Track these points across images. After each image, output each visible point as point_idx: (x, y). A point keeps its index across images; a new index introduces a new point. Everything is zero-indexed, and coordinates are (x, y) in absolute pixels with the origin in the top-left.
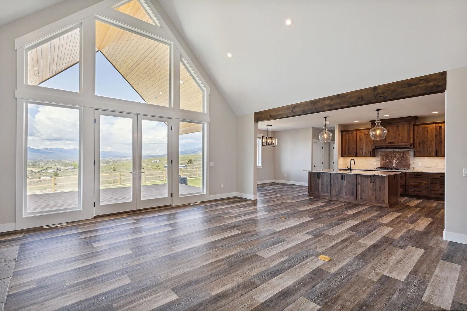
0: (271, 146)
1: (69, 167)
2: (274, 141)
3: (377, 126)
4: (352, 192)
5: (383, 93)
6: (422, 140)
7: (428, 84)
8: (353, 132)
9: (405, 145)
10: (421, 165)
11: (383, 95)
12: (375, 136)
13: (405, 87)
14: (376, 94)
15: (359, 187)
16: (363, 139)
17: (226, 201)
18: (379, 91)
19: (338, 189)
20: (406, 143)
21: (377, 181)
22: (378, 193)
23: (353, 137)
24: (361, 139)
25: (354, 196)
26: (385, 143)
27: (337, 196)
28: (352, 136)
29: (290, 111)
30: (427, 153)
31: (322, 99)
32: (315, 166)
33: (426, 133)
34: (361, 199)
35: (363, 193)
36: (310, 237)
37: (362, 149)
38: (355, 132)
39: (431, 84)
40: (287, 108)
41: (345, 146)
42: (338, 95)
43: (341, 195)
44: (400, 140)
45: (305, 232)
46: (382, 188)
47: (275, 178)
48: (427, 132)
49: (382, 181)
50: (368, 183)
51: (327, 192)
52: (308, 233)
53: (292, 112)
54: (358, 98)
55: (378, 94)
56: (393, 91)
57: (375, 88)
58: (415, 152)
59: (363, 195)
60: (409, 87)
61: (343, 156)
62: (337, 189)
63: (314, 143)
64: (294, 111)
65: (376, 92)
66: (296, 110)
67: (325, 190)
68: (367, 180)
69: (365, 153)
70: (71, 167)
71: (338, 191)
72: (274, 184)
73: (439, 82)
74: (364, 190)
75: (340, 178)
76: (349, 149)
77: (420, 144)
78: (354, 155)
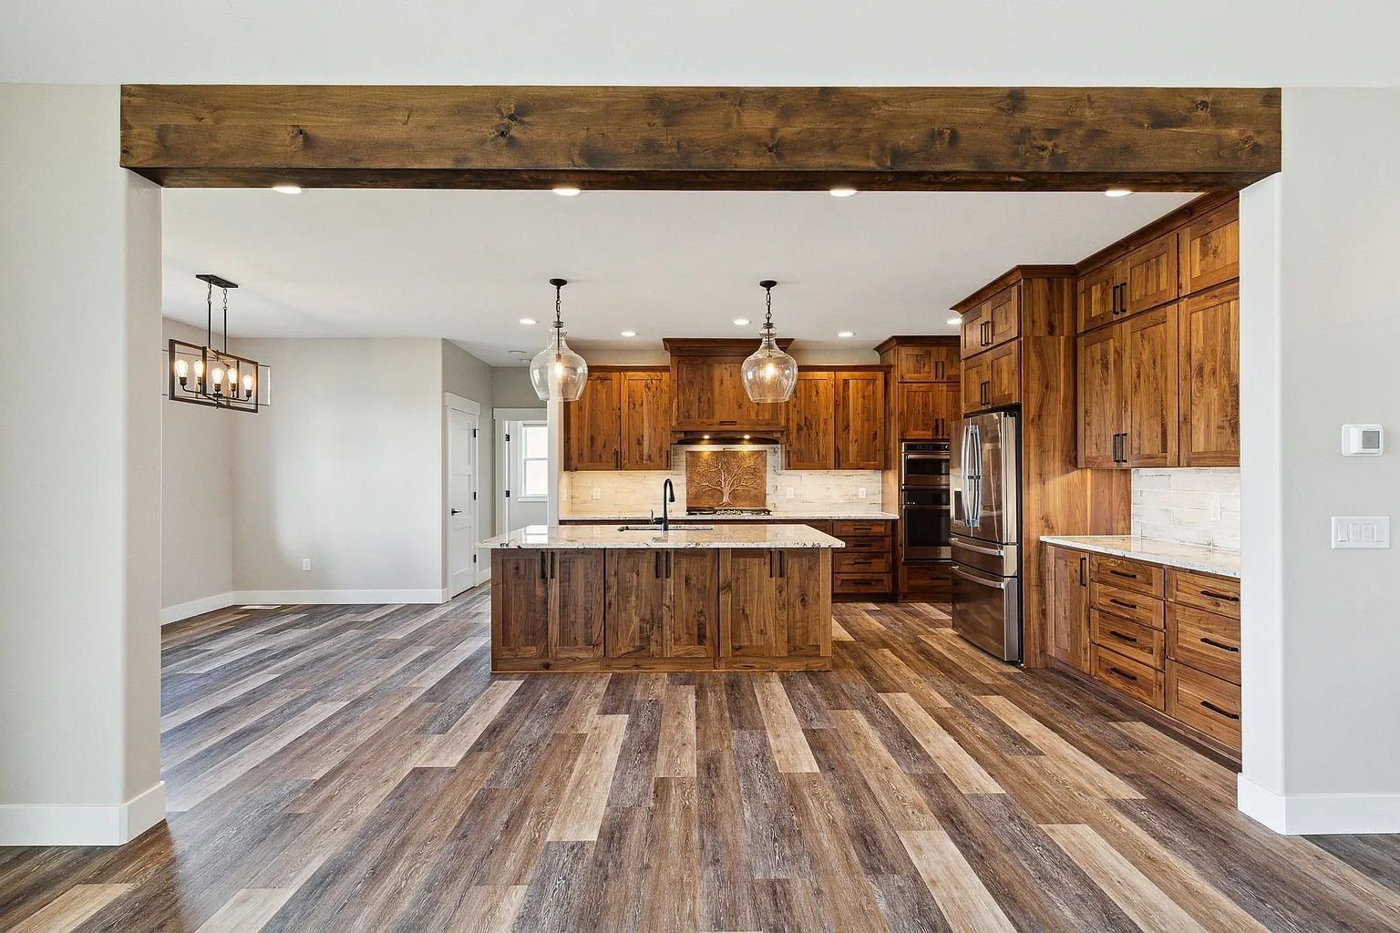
0: (228, 407)
3: (765, 348)
4: (701, 626)
5: (1051, 133)
6: (806, 418)
7: (1223, 132)
8: (608, 375)
9: (766, 432)
10: (792, 497)
11: (1050, 144)
12: (758, 384)
13: (1140, 125)
14: (1022, 131)
15: (726, 599)
16: (642, 404)
18: (1034, 117)
19: (643, 620)
20: (769, 424)
21: (793, 568)
22: (798, 617)
23: (609, 395)
24: (634, 405)
25: (707, 642)
26: (712, 421)
27: (636, 655)
28: (605, 390)
29: (486, 131)
30: (816, 459)
31: (722, 93)
32: (453, 512)
33: (814, 398)
34: (737, 653)
35: (743, 625)
37: (638, 440)
38: (615, 375)
39: (1233, 133)
40: (462, 102)
41: (581, 429)
42: (826, 92)
43: (654, 648)
44: (753, 417)
46: (810, 598)
47: (237, 585)
48: (818, 393)
49: (810, 568)
50: (760, 576)
51: (588, 642)
53: (502, 141)
54: (934, 136)
55: (1029, 131)
56: (1095, 134)
57: (1015, 99)
58: (788, 453)
59: (743, 634)
60: (1154, 126)
61: (573, 466)
62: (636, 620)
63: (449, 410)
64: (515, 132)
65: (1022, 119)
66: (534, 131)
67: (579, 631)
68: (759, 569)
69: (650, 457)
71: (641, 630)
72: (243, 617)
73: (1259, 133)
74: (748, 612)
75: (647, 568)
76: (592, 439)
77: (800, 429)
78: (614, 464)
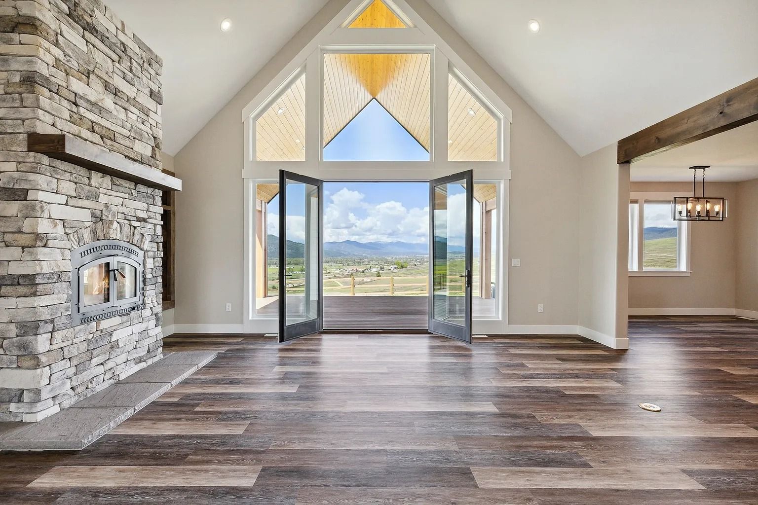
1: (392, 266)
2: (717, 208)
17: (544, 341)
29: (715, 114)
36: (694, 485)
40: (705, 108)
45: (683, 467)
47: (737, 305)
52: (690, 473)
70: (393, 267)
